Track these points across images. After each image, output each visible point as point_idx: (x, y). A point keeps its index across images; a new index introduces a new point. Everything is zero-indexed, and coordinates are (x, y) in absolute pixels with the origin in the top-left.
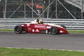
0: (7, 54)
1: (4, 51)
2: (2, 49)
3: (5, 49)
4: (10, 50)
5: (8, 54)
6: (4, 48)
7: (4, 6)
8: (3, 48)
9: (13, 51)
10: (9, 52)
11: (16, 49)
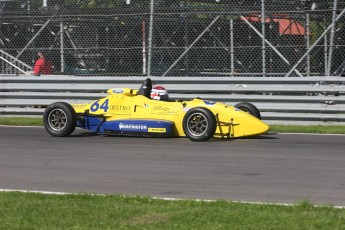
0: (157, 226)
1: (144, 213)
2: (136, 202)
4: (169, 207)
5: (163, 223)
6: (145, 201)
7: (144, 23)
8: (139, 199)
9: (182, 212)
10: (164, 214)
11: (193, 205)
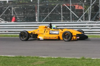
0: (41, 65)
1: (37, 61)
2: (35, 58)
3: (39, 59)
4: (44, 59)
5: (43, 64)
7: (36, 6)
8: (36, 57)
9: (48, 61)
10: (43, 61)
11: (51, 59)
